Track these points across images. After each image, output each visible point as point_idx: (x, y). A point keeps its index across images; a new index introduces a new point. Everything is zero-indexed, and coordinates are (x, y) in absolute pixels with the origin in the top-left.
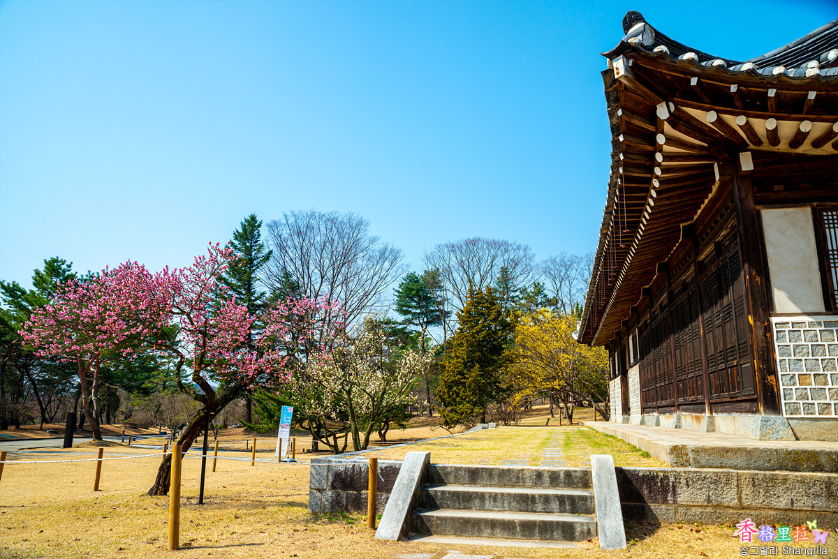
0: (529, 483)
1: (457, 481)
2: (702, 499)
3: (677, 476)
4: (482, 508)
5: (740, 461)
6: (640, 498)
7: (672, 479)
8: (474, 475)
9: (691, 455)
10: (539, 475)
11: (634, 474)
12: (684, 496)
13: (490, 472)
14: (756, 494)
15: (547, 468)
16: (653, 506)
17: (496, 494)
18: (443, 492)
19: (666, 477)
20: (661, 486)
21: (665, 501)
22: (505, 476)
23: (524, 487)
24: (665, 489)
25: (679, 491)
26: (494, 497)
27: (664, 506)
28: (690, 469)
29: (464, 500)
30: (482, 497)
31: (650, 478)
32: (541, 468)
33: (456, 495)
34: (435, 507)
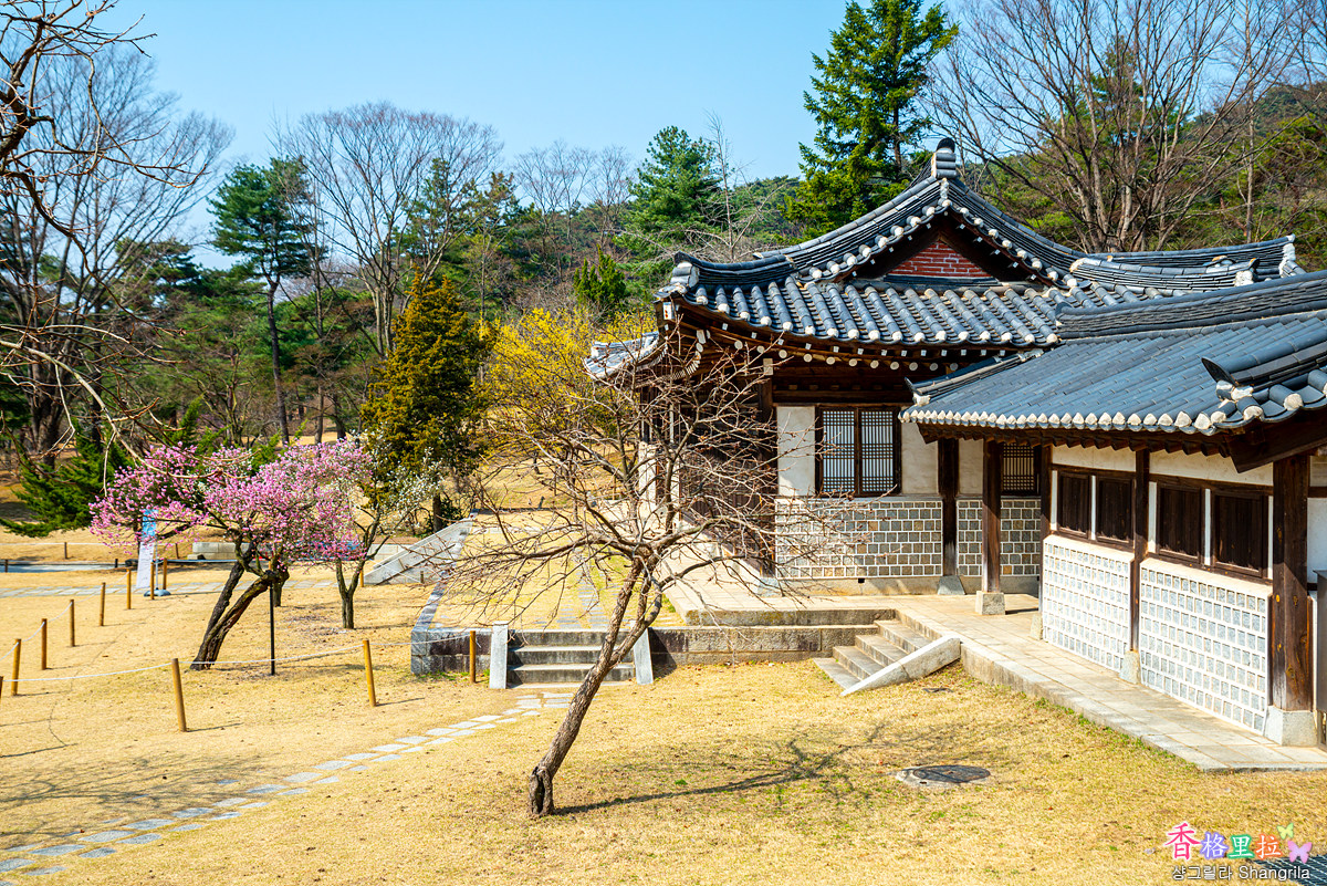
0: (586, 642)
1: (532, 643)
2: (705, 648)
3: (690, 632)
4: (554, 663)
5: (734, 620)
6: (664, 649)
7: (686, 635)
8: (545, 638)
9: (701, 617)
10: (593, 636)
11: (660, 632)
12: (693, 646)
13: (557, 635)
14: (740, 643)
15: (599, 631)
16: (672, 654)
17: (565, 652)
18: (525, 653)
19: (682, 634)
20: (678, 640)
21: (681, 650)
22: (568, 638)
23: (582, 645)
24: (681, 643)
25: (690, 643)
26: (563, 654)
27: (679, 654)
28: (698, 627)
29: (541, 657)
30: (554, 654)
31: (671, 636)
32: (595, 630)
33: (535, 654)
34: (521, 664)
